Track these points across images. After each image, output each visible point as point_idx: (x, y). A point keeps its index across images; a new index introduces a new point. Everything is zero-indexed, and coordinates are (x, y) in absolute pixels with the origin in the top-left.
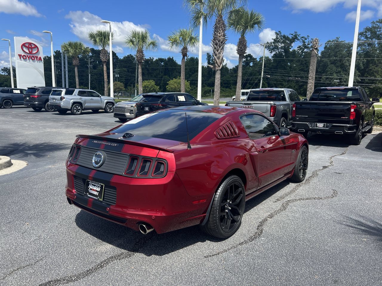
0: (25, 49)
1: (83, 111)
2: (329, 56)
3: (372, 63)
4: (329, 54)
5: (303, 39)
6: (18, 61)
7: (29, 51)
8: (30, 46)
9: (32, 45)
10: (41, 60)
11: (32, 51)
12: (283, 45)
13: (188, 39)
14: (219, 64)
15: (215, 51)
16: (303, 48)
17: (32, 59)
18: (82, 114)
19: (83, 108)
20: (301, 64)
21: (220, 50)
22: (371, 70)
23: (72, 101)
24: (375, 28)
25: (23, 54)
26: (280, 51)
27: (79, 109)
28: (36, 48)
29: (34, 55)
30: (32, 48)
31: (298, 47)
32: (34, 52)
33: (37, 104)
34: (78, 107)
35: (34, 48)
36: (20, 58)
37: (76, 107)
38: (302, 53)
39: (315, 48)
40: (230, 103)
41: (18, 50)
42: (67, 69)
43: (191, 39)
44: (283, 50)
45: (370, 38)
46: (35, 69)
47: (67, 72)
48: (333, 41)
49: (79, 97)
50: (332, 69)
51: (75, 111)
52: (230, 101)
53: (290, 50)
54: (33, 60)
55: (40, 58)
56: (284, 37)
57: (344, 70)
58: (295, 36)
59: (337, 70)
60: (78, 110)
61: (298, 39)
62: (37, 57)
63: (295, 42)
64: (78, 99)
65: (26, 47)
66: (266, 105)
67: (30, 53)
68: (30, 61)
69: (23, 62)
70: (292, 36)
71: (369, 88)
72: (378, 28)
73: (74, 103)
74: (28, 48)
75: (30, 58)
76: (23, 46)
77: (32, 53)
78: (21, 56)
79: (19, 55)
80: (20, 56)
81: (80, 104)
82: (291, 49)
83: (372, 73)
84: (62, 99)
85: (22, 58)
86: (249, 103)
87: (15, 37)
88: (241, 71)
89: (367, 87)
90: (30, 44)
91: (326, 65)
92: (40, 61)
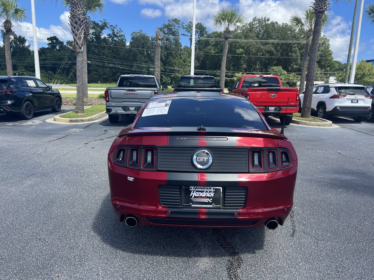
2: (138, 46)
3: (171, 56)
4: (138, 45)
5: (112, 27)
12: (94, 31)
13: (12, 11)
14: (80, 46)
15: (74, 31)
16: (113, 36)
20: (113, 52)
21: (80, 30)
22: (170, 61)
24: (170, 25)
26: (91, 37)
31: (108, 35)
38: (112, 41)
39: (159, 38)
40: (112, 89)
43: (17, 11)
44: (94, 36)
45: (167, 34)
48: (138, 33)
50: (141, 59)
52: (109, 87)
53: (101, 37)
56: (94, 23)
57: (150, 60)
58: (104, 23)
59: (145, 60)
61: (107, 27)
63: (105, 30)
66: (150, 91)
70: (102, 23)
71: (171, 77)
72: (172, 26)
82: (101, 35)
83: (172, 64)
86: (133, 89)
88: (86, 55)
89: (169, 76)
91: (136, 55)
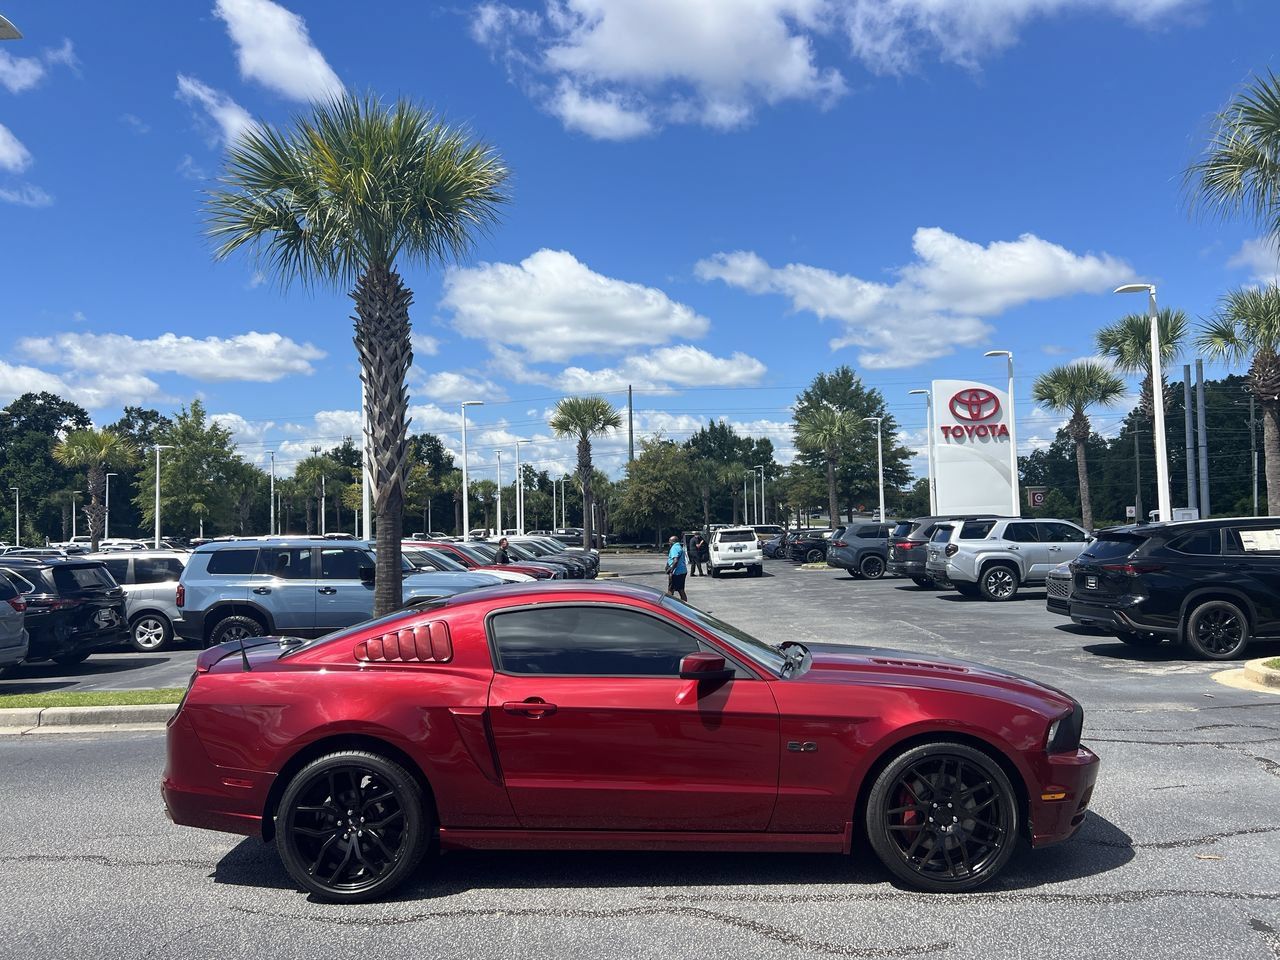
0: (960, 410)
1: (1021, 590)
6: (939, 445)
7: (971, 414)
8: (974, 399)
9: (980, 394)
10: (1007, 434)
11: (979, 411)
17: (979, 435)
18: (1015, 597)
19: (1023, 579)
23: (982, 556)
25: (953, 423)
27: (1009, 584)
28: (992, 403)
29: (986, 423)
30: (979, 404)
32: (986, 414)
33: (912, 566)
34: (1004, 576)
35: (985, 401)
36: (947, 437)
37: (996, 577)
41: (942, 416)
42: (1202, 442)
46: (988, 461)
47: (1203, 452)
49: (1008, 544)
51: (992, 589)
54: (983, 436)
55: (1003, 427)
60: (1002, 586)
62: (993, 428)
64: (1003, 551)
65: (962, 403)
67: (975, 418)
68: (973, 442)
69: (953, 445)
73: (988, 564)
74: (968, 405)
75: (974, 432)
76: (955, 403)
77: (981, 417)
78: (949, 431)
79: (942, 428)
80: (945, 429)
81: (1010, 565)
84: (951, 551)
85: (951, 435)
87: (933, 382)
90: (974, 392)
92: (1004, 436)
